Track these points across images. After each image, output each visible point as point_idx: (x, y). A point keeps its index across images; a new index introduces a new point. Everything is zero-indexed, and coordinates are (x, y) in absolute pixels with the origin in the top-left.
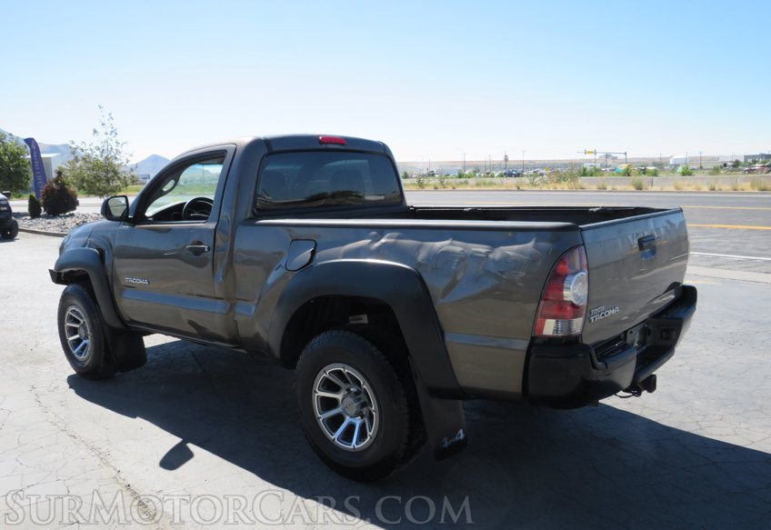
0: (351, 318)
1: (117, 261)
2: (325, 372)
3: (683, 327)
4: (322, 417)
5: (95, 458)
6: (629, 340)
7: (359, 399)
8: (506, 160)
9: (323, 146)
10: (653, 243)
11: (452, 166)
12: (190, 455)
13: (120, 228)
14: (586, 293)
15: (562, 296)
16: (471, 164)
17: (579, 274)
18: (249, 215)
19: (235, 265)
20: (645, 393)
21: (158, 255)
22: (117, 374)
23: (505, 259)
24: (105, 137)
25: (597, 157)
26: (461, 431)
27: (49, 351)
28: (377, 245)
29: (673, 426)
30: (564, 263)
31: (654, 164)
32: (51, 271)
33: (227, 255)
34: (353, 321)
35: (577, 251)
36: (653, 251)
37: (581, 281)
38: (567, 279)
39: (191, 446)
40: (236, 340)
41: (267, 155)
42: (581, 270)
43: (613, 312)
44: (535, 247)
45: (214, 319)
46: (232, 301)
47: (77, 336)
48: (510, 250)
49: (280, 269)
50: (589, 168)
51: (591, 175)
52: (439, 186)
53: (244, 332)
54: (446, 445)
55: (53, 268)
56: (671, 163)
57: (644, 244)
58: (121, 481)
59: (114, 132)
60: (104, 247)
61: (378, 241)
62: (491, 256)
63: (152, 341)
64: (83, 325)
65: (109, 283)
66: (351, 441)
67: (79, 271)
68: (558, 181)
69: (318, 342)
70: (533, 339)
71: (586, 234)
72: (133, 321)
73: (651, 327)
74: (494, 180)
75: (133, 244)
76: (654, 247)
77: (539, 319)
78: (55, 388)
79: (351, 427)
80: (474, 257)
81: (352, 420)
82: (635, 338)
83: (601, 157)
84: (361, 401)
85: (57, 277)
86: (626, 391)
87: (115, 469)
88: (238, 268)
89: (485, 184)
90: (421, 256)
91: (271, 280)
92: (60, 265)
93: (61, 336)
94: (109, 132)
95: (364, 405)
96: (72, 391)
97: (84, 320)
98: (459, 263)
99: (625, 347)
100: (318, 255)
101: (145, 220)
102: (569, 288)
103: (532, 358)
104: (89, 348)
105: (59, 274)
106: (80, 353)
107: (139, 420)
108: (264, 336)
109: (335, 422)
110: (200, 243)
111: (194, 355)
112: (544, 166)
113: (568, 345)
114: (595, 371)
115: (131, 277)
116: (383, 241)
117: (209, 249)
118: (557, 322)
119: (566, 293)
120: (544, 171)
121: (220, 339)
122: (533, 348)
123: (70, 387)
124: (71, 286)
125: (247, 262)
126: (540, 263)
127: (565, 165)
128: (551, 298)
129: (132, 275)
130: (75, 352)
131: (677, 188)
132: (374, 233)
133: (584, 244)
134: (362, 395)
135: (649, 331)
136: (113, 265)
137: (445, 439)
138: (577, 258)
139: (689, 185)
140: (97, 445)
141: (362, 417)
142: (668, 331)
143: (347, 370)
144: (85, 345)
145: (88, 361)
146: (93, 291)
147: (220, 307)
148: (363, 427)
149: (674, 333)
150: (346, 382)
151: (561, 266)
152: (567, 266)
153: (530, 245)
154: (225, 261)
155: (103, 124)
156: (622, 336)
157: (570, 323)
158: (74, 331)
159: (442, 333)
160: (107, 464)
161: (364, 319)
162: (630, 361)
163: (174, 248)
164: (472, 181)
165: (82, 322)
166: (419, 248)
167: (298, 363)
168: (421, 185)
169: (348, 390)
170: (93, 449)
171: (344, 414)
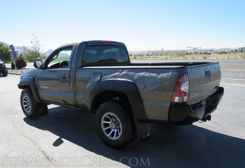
0: (113, 98)
1: (39, 82)
2: (105, 115)
3: (220, 100)
4: (104, 129)
5: (32, 143)
6: (202, 104)
7: (116, 123)
8: (162, 50)
9: (104, 44)
10: (210, 73)
11: (145, 52)
12: (62, 142)
13: (40, 71)
14: (188, 88)
15: (181, 89)
16: (151, 51)
17: (186, 82)
18: (81, 66)
19: (76, 82)
20: (207, 121)
21: (52, 79)
22: (39, 117)
23: (162, 78)
24: (35, 44)
25: (191, 49)
26: (149, 133)
27: (18, 110)
28: (121, 74)
29: (216, 132)
30: (181, 79)
31: (210, 51)
32: (18, 85)
33: (74, 78)
34: (114, 99)
35: (185, 75)
36: (210, 76)
37: (187, 84)
38: (182, 84)
39: (63, 139)
40: (77, 106)
41: (86, 47)
42: (187, 81)
43: (197, 95)
44: (172, 74)
45: (70, 99)
46: (75, 93)
47: (26, 105)
48: (164, 75)
49: (91, 82)
50: (189, 52)
51: (190, 54)
52: (141, 58)
53: (79, 103)
54: (144, 138)
55: (19, 84)
56: (215, 50)
57: (207, 73)
58: (41, 150)
59: (38, 42)
60: (34, 77)
61: (122, 73)
62: (158, 77)
63: (50, 107)
64: (28, 102)
65: (36, 88)
66: (114, 137)
67: (27, 85)
68: (179, 56)
69: (103, 106)
70: (171, 103)
71: (188, 70)
72: (44, 100)
73: (209, 100)
74: (159, 56)
75: (44, 76)
76: (210, 74)
77: (173, 97)
78: (20, 122)
79: (114, 132)
80: (152, 77)
81: (114, 130)
82: (204, 103)
83: (192, 49)
84: (117, 124)
85: (20, 86)
86: (201, 120)
87: (39, 146)
88: (77, 83)
89: (156, 58)
90: (135, 78)
91: (87, 86)
92: (21, 83)
93: (21, 105)
94: (36, 42)
95: (117, 125)
96: (25, 122)
97: (29, 100)
98: (147, 79)
99: (201, 106)
100: (102, 78)
101: (48, 68)
102: (183, 87)
103: (171, 109)
104: (30, 109)
105: (21, 86)
106: (27, 111)
107: (46, 131)
108: (86, 104)
109: (108, 131)
110: (65, 75)
111: (63, 111)
112: (174, 52)
113: (182, 105)
114: (191, 113)
115: (43, 86)
116: (123, 73)
117: (68, 76)
118: (179, 98)
119: (182, 88)
120: (174, 53)
121: (72, 105)
122: (172, 106)
123: (24, 121)
124: (24, 89)
125: (80, 81)
126: (173, 79)
127: (181, 51)
128: (177, 90)
129: (44, 86)
130: (26, 110)
131: (217, 58)
132: (120, 70)
133: (187, 73)
134: (117, 122)
135: (209, 101)
136: (37, 83)
137: (144, 136)
138: (185, 77)
139: (221, 57)
140: (33, 139)
141: (117, 129)
142: (215, 101)
143: (112, 114)
144: (29, 108)
145: (30, 113)
146: (31, 91)
147: (72, 95)
148: (117, 132)
149: (217, 102)
150: (112, 118)
151: (180, 80)
152: (182, 80)
153: (170, 73)
154: (73, 80)
155: (34, 40)
156: (200, 103)
157: (183, 98)
158: (26, 104)
159: (142, 102)
160: (36, 145)
161: (118, 98)
162: (203, 110)
163: (57, 77)
164: (152, 57)
165: (28, 101)
166: (135, 75)
167: (97, 112)
168: (135, 58)
169: (113, 121)
170: (32, 140)
171: (111, 128)
